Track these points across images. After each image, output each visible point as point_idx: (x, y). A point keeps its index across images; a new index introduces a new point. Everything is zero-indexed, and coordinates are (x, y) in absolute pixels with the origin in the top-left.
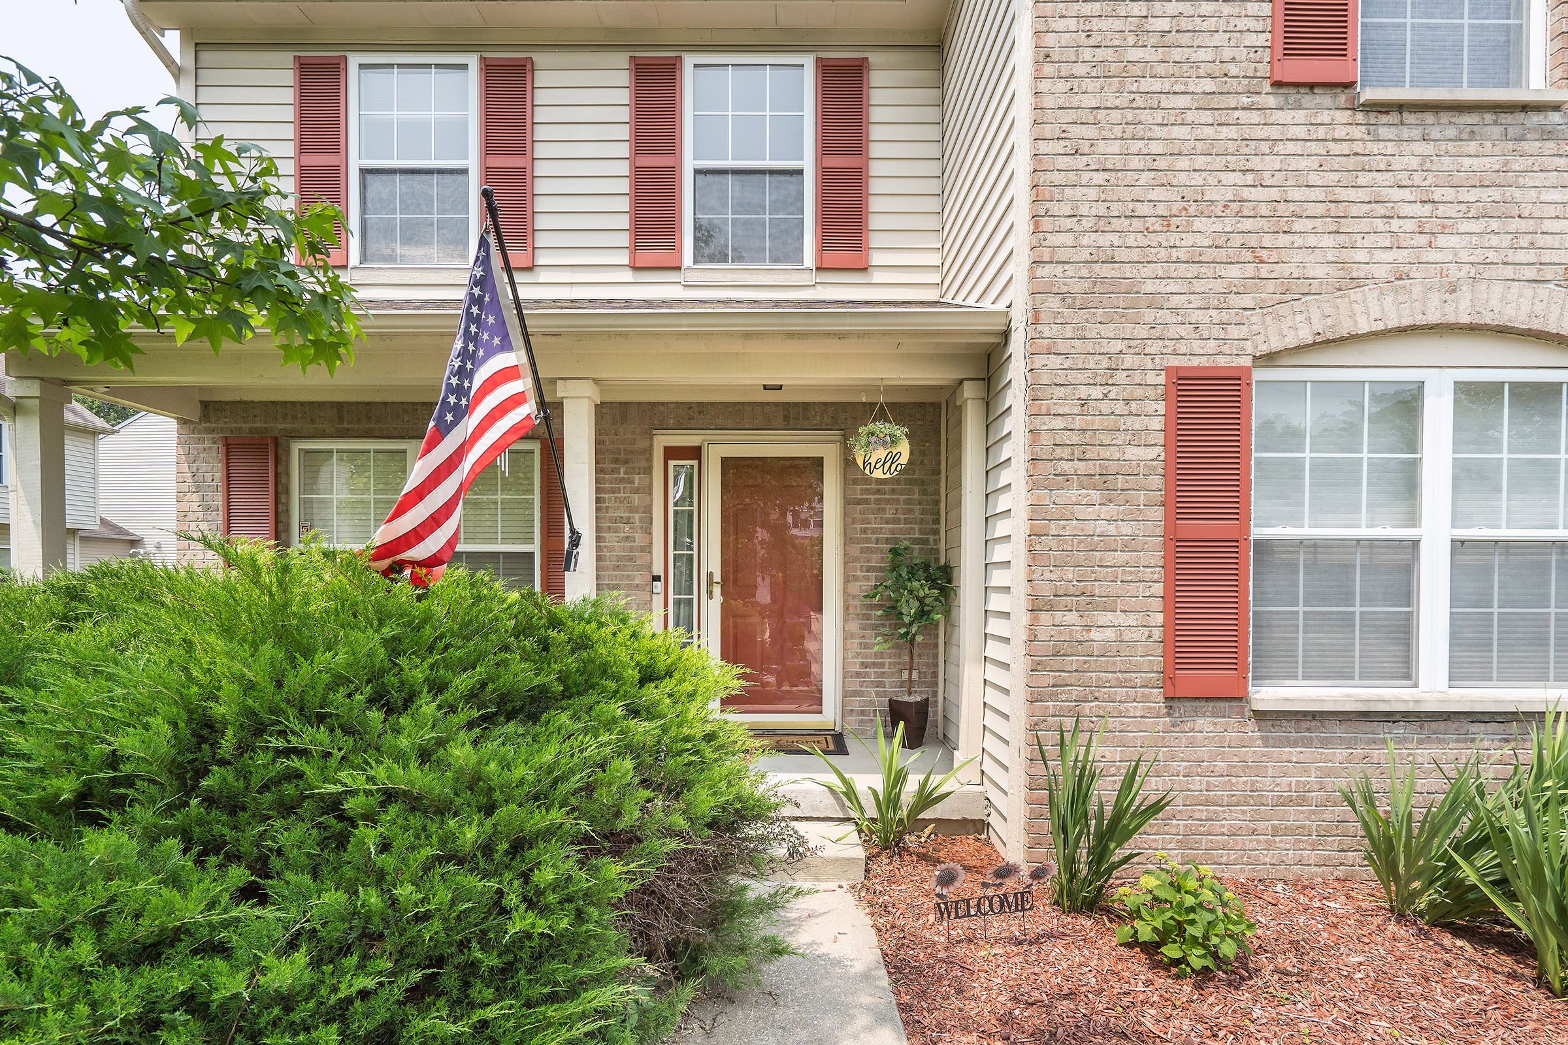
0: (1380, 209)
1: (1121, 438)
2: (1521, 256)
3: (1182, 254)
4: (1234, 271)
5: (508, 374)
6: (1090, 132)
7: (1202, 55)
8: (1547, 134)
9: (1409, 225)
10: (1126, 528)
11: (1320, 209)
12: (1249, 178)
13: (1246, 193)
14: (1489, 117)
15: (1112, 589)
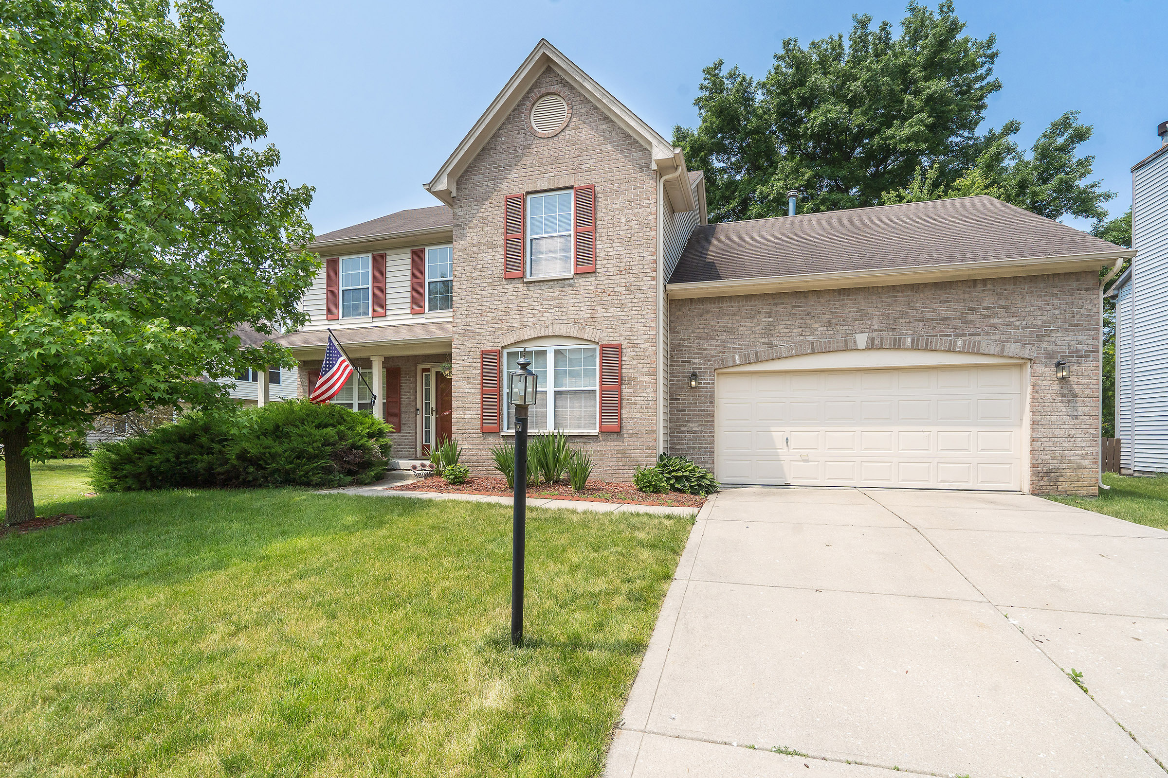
0: (530, 308)
1: (472, 368)
2: (564, 317)
3: (485, 322)
4: (496, 326)
5: (344, 361)
6: (464, 294)
7: (490, 273)
8: (570, 285)
9: (537, 311)
10: (473, 390)
11: (516, 309)
12: (500, 302)
13: (499, 306)
14: (556, 282)
15: (471, 405)
